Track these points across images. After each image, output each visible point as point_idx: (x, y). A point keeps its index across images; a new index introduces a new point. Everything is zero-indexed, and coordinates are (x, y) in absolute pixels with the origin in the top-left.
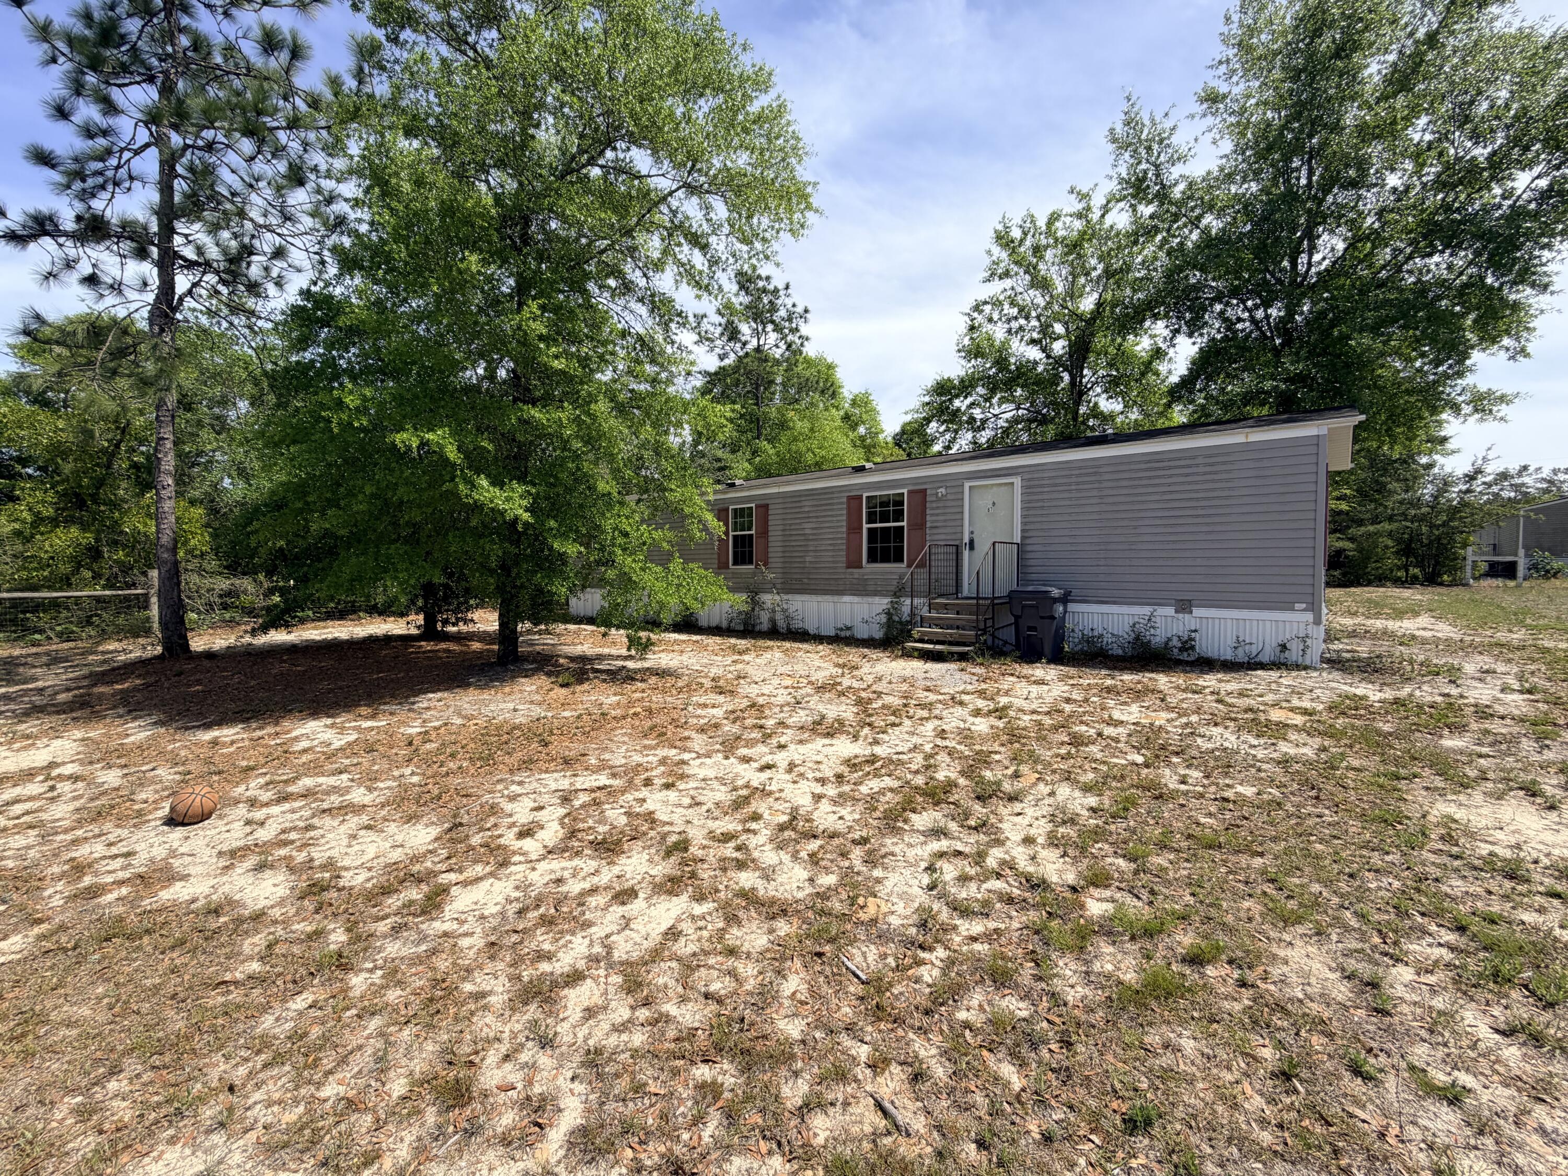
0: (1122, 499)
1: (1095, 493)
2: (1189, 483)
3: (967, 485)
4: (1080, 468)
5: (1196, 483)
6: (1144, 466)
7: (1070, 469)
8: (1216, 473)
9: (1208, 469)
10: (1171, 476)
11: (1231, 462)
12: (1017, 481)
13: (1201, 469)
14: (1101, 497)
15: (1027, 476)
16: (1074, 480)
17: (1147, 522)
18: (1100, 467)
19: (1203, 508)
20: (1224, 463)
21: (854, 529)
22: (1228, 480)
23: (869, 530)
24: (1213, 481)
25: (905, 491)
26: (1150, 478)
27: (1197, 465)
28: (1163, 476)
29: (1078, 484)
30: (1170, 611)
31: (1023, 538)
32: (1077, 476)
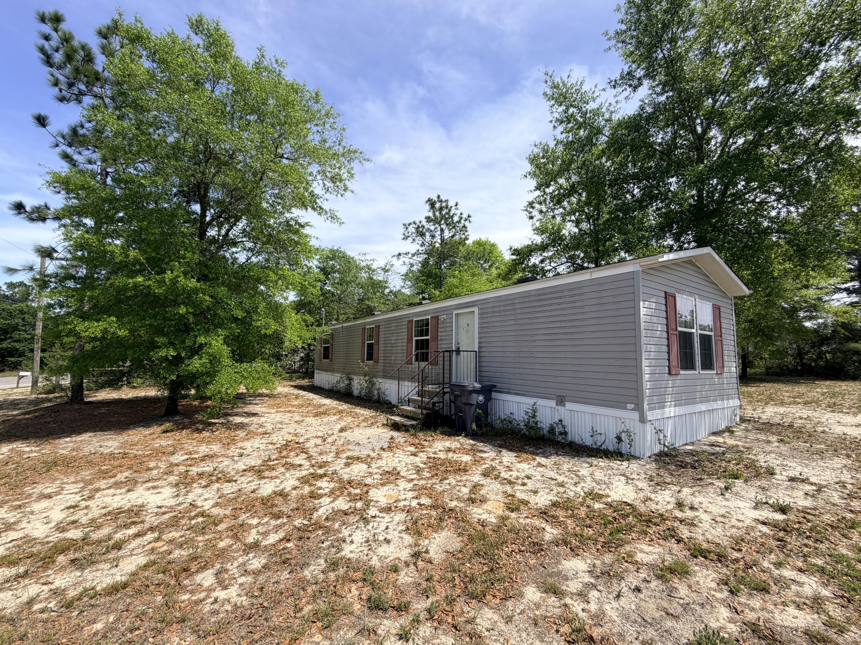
0: (526, 321)
1: (512, 317)
2: (561, 309)
3: (455, 312)
4: (505, 301)
5: (564, 309)
6: (537, 298)
7: (500, 301)
8: (574, 302)
9: (571, 299)
10: (551, 304)
11: (582, 294)
12: (476, 309)
13: (567, 300)
14: (515, 320)
15: (481, 307)
16: (502, 309)
17: (540, 338)
18: (514, 299)
19: (569, 327)
20: (579, 295)
21: (410, 340)
22: (582, 307)
23: (417, 341)
24: (573, 308)
25: (429, 317)
26: (540, 306)
27: (564, 297)
28: (546, 305)
29: (505, 311)
30: (553, 403)
31: (480, 347)
32: (505, 306)
